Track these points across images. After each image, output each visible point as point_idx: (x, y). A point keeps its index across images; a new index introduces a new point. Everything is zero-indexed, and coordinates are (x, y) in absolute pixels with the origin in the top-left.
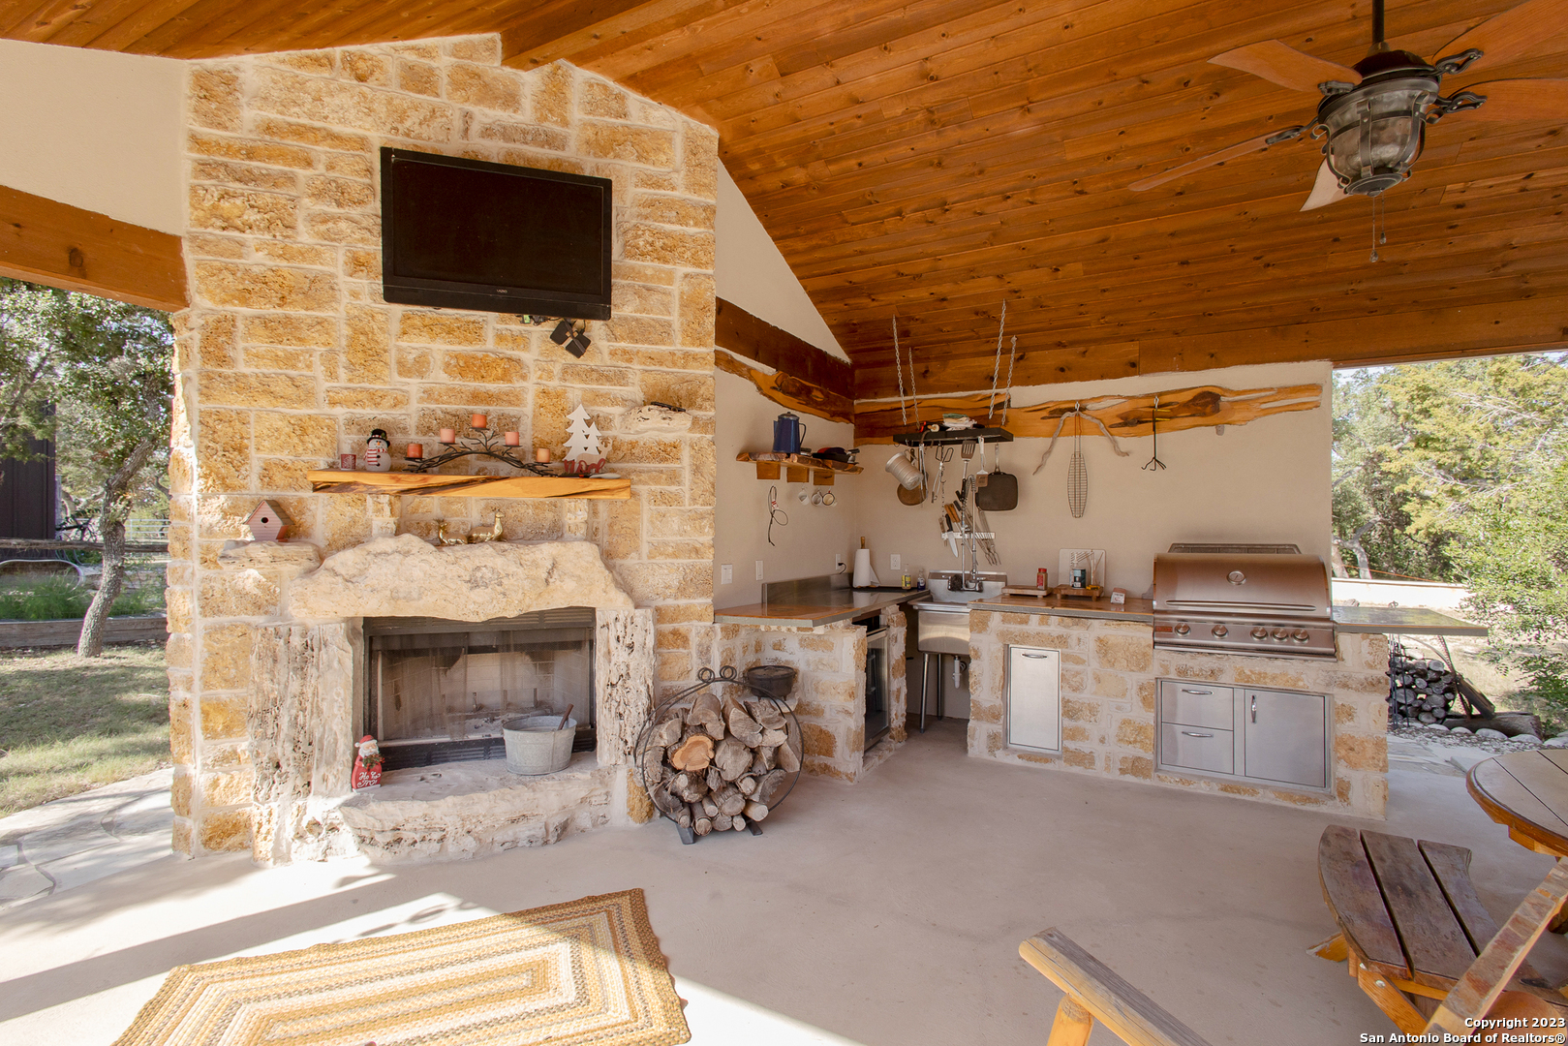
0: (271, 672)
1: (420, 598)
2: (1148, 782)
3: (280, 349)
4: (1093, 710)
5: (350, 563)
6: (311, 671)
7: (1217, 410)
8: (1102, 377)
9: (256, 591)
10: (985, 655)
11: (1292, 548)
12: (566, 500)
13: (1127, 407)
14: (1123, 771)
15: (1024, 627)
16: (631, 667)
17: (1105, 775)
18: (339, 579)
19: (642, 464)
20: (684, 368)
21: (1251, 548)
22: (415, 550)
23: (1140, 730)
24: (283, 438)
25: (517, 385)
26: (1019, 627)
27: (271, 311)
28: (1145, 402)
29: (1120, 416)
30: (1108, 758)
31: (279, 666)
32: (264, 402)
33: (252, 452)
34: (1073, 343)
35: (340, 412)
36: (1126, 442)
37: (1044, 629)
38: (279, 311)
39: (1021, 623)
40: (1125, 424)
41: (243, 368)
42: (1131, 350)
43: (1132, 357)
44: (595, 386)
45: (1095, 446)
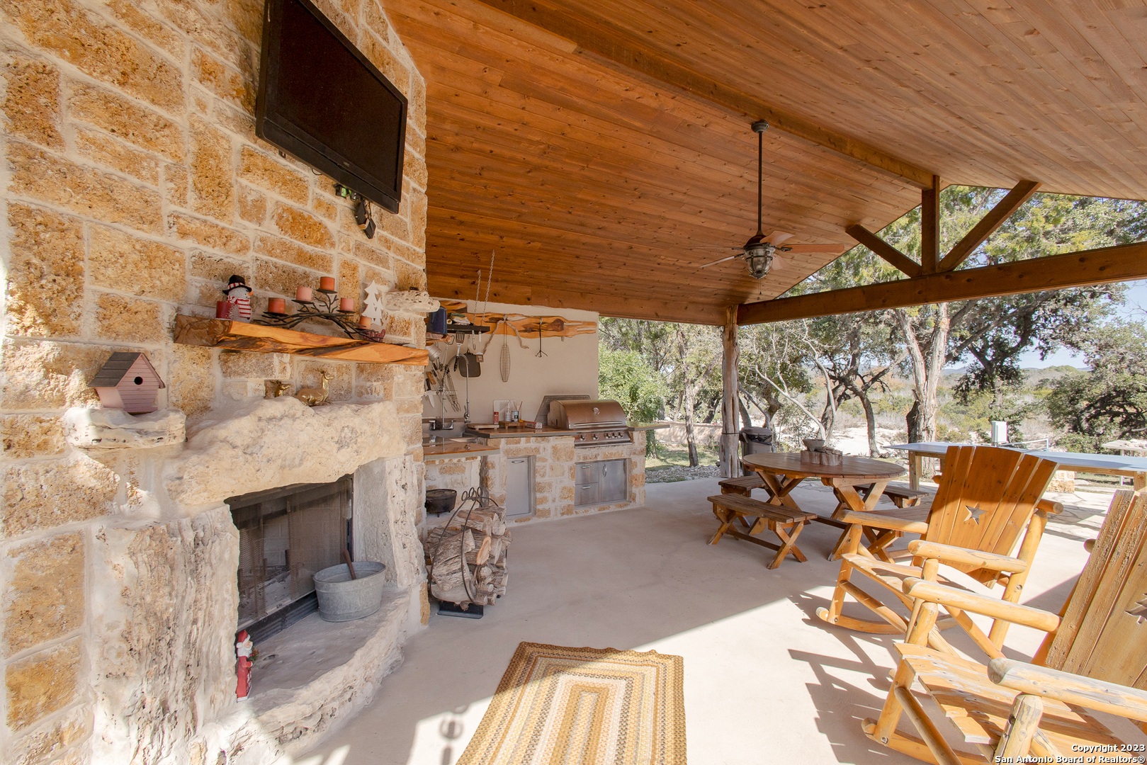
0: (170, 583)
1: (300, 464)
2: (572, 516)
3: (120, 143)
4: (550, 485)
5: (246, 432)
6: (205, 570)
7: (562, 329)
8: (515, 303)
9: (93, 483)
10: (497, 467)
11: (587, 397)
12: (394, 365)
13: (527, 321)
14: (563, 514)
15: (518, 445)
16: (407, 503)
17: (556, 519)
18: (239, 452)
19: (395, 336)
20: (413, 262)
21: (574, 398)
22: (299, 414)
23: (570, 490)
24: (130, 267)
25: (329, 252)
26: (515, 446)
27: (108, 85)
28: (534, 320)
29: (524, 326)
30: (556, 509)
31: (177, 573)
32: (101, 210)
33: (87, 281)
34: (503, 281)
35: (188, 244)
36: (526, 341)
37: (528, 445)
38: (117, 90)
39: (516, 443)
40: (525, 331)
41: (73, 155)
42: (527, 290)
43: (529, 295)
44: (373, 265)
45: (512, 340)
